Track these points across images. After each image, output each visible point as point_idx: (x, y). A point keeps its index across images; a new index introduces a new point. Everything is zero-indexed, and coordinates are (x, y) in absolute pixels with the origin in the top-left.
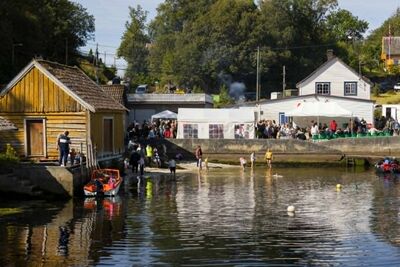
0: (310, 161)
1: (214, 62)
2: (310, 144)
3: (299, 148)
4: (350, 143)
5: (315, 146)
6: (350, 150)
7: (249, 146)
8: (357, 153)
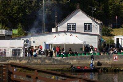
0: (53, 69)
1: (15, 7)
2: (54, 59)
3: (47, 61)
4: (77, 59)
5: (57, 60)
6: (77, 63)
7: (20, 61)
8: (81, 64)
